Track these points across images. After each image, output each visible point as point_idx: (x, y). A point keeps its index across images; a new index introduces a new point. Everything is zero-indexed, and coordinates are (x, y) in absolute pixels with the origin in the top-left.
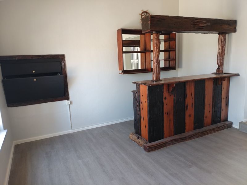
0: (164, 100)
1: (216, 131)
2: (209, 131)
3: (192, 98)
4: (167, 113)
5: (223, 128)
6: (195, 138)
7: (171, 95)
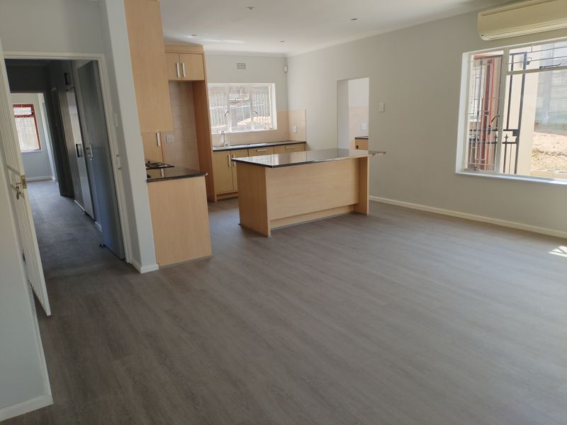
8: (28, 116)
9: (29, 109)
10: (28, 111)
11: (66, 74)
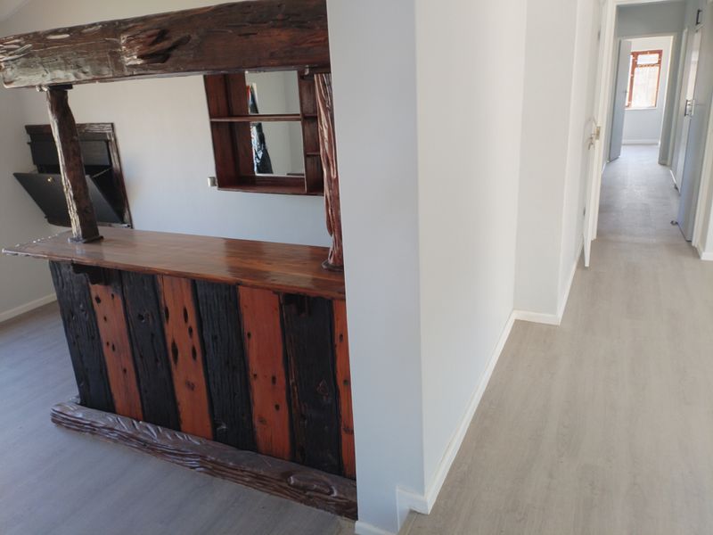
0: (95, 302)
1: (276, 490)
2: (240, 473)
3: (191, 331)
4: (111, 345)
5: (310, 497)
7: (113, 296)
8: (653, 65)
9: (657, 55)
10: (654, 58)
11: (699, 11)
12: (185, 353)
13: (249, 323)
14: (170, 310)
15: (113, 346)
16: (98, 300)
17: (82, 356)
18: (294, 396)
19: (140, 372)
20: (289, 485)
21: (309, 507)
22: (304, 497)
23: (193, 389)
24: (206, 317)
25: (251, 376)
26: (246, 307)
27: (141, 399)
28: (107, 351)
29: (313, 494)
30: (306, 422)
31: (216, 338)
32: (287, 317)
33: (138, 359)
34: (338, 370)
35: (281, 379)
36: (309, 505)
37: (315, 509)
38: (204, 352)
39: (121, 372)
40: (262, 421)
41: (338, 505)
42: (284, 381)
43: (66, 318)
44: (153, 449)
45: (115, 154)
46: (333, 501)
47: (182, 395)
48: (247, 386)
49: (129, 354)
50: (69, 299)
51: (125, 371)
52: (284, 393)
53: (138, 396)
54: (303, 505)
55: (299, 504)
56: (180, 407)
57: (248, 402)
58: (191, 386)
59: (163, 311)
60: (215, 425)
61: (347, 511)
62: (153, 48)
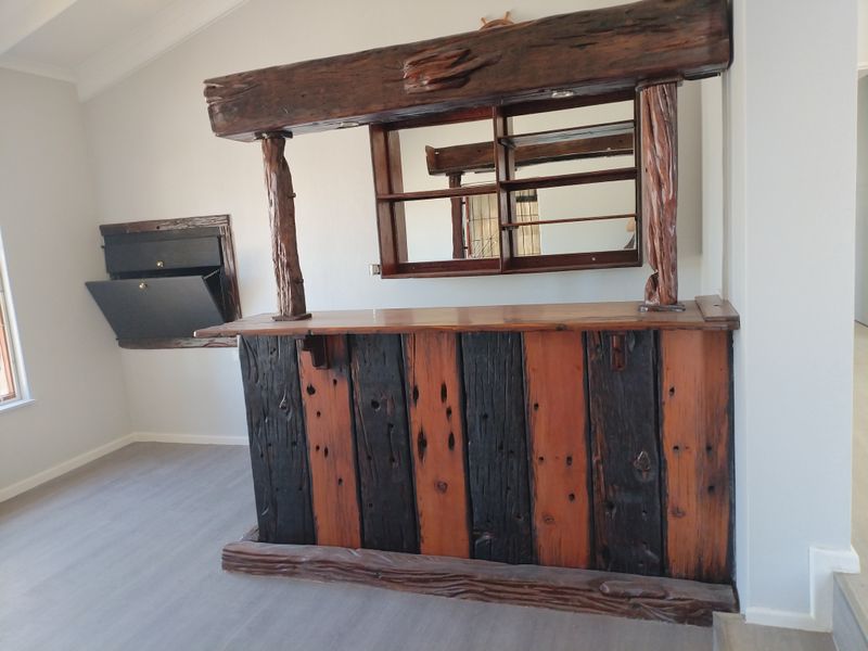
0: (305, 394)
1: (584, 605)
2: (527, 590)
3: (449, 412)
4: (322, 450)
5: (636, 606)
6: (440, 591)
7: (335, 382)
12: (437, 443)
13: (536, 391)
14: (420, 390)
15: (326, 451)
16: (311, 390)
17: (271, 472)
18: (599, 478)
19: (363, 480)
20: (604, 594)
21: (636, 620)
22: (626, 608)
23: (444, 491)
24: (472, 392)
25: (536, 460)
26: (534, 370)
27: (362, 518)
28: (315, 459)
29: (640, 601)
30: (614, 511)
31: (486, 416)
32: (593, 377)
33: (364, 463)
34: (666, 434)
35: (581, 460)
36: (634, 618)
37: (643, 621)
38: (466, 438)
39: (333, 484)
40: (548, 519)
41: (677, 609)
42: (584, 461)
43: (255, 420)
44: (389, 580)
45: (229, 252)
46: (670, 605)
47: (427, 501)
48: (527, 475)
49: (351, 458)
50: (264, 394)
51: (340, 480)
52: (584, 477)
53: (357, 514)
54: (625, 619)
55: (619, 618)
56: (421, 521)
57: (528, 498)
58: (441, 487)
59: (411, 392)
60: (473, 538)
61: (693, 615)
62: (454, 70)
